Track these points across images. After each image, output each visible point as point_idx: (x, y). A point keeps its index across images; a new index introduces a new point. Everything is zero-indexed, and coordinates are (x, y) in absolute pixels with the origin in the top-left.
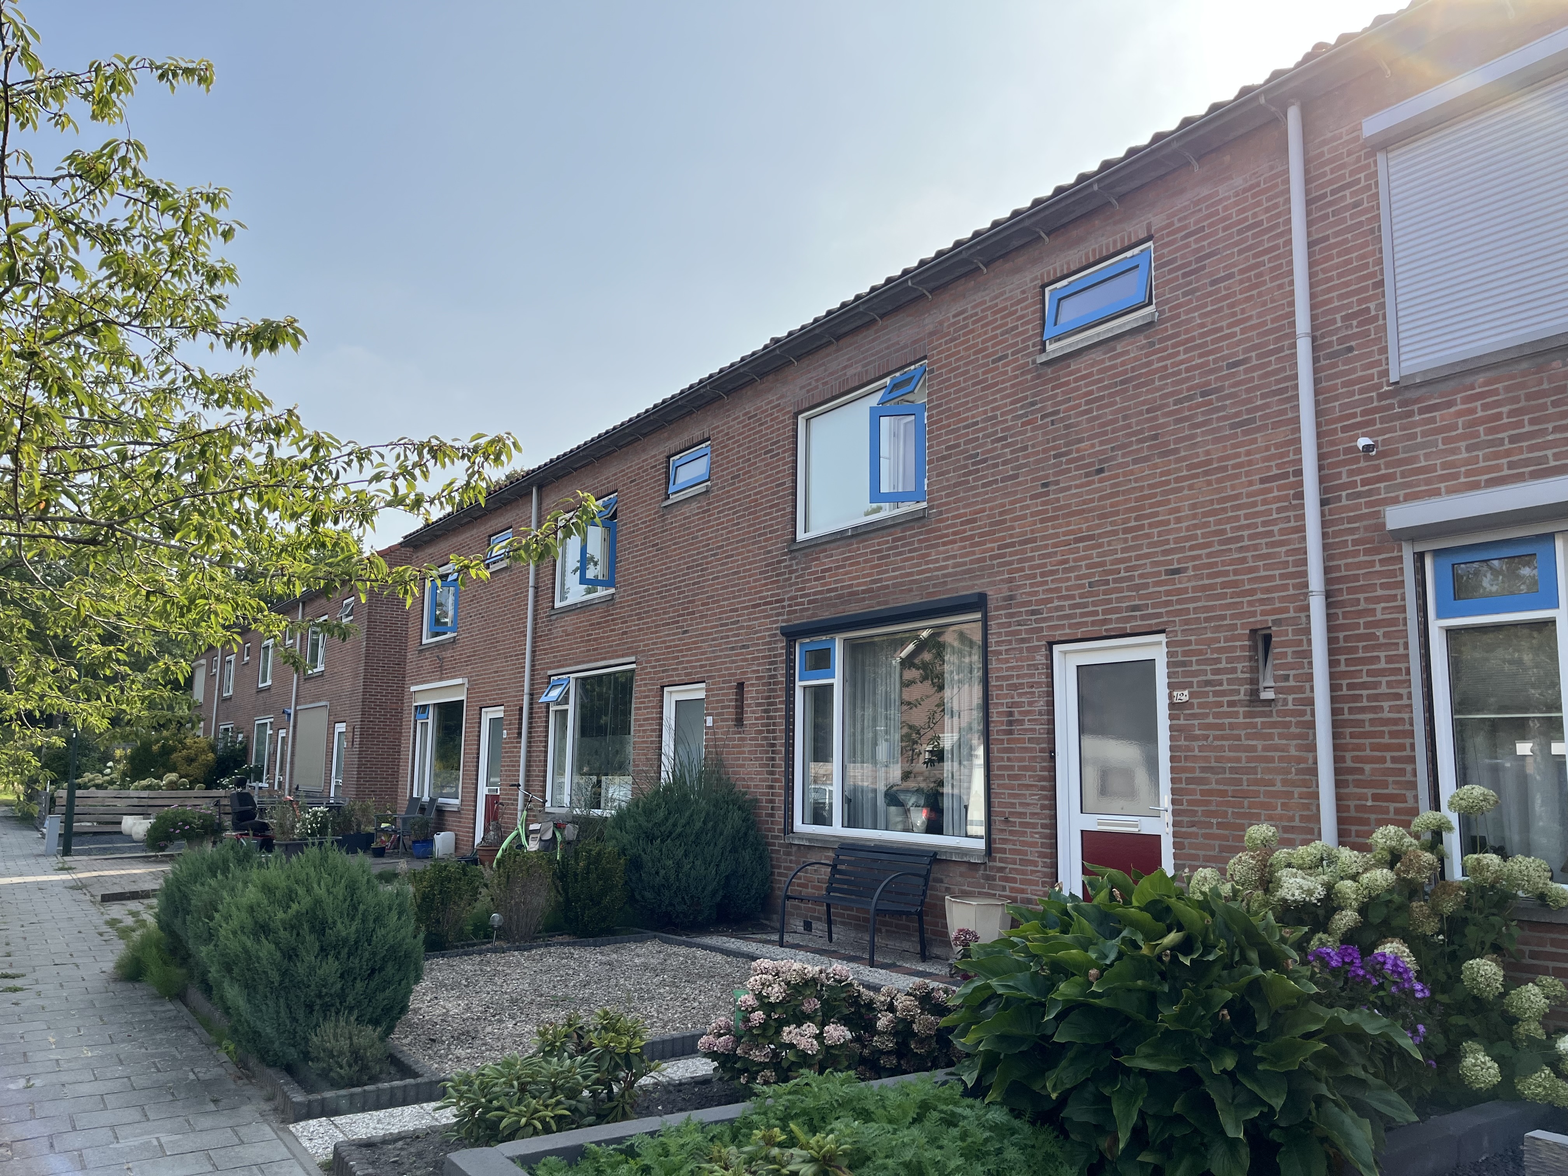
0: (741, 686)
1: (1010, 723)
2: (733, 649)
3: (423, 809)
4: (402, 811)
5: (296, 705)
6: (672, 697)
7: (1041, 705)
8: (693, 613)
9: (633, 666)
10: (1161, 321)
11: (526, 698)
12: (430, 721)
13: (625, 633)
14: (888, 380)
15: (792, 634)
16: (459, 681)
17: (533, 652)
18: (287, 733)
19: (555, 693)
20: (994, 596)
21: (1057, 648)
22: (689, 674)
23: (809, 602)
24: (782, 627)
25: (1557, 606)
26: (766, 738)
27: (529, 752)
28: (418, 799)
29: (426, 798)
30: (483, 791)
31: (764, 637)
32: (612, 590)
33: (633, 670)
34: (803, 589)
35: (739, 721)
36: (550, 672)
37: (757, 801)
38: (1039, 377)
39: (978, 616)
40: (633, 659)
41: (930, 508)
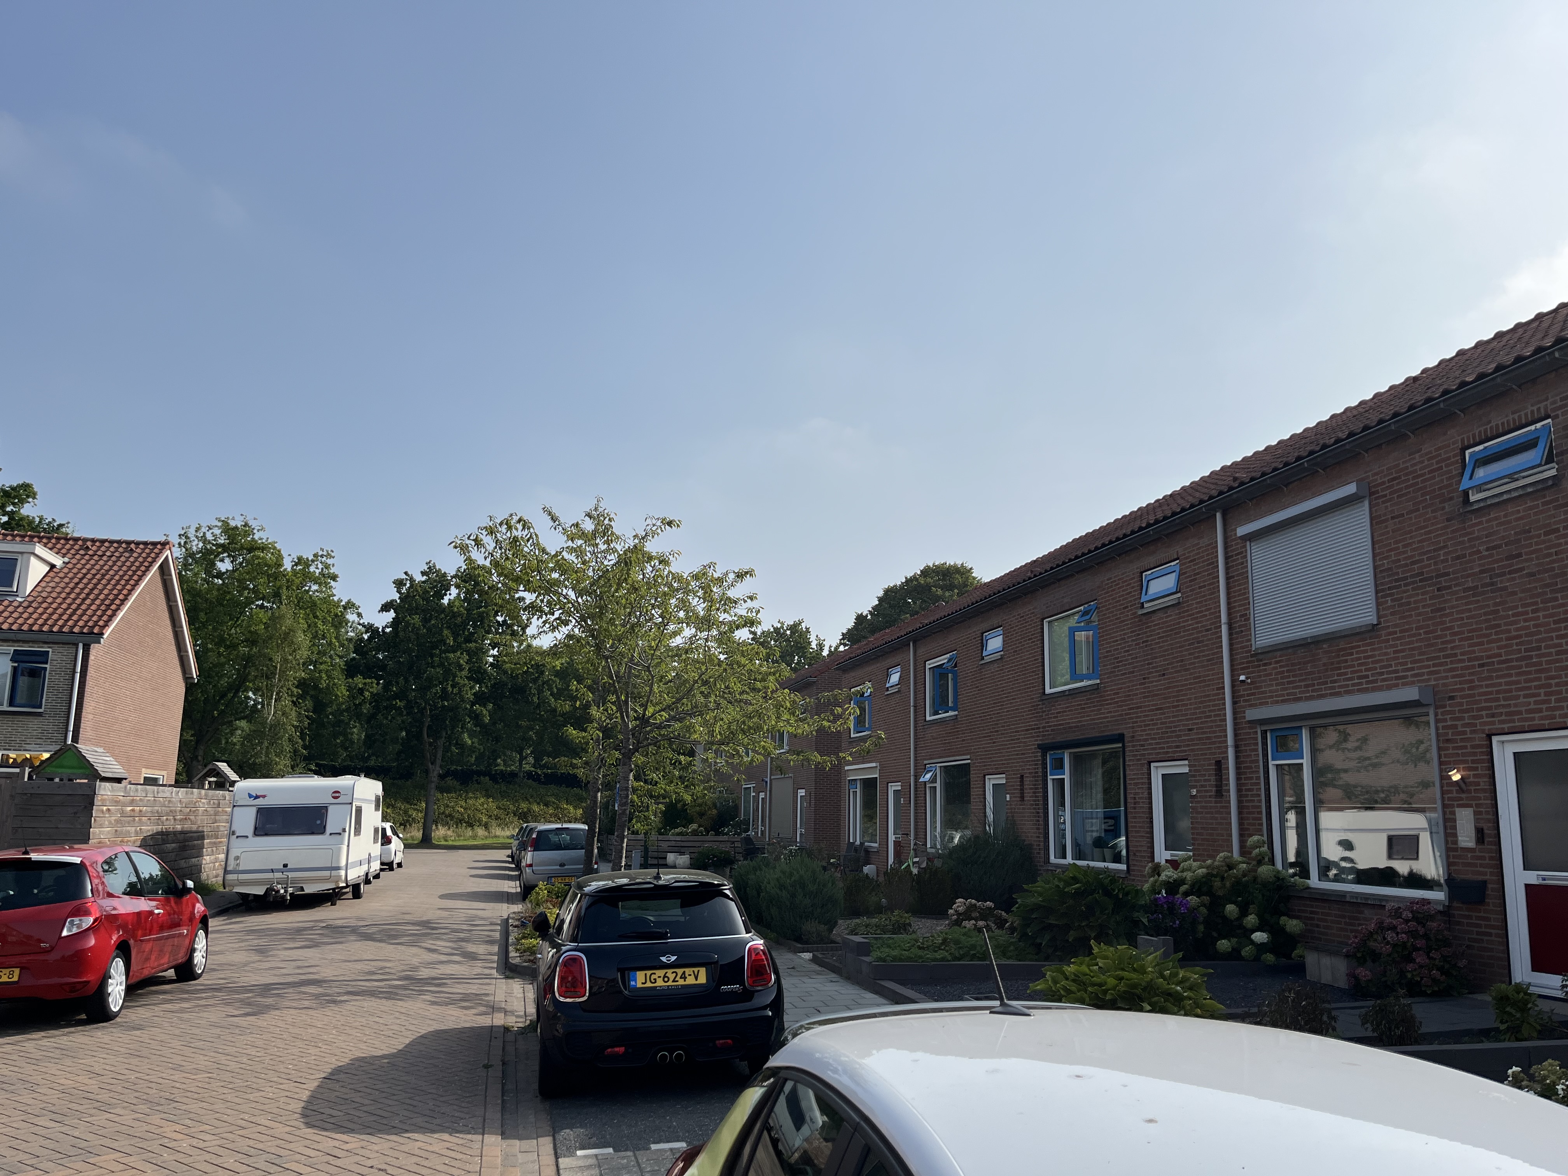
0: (1022, 777)
1: (1135, 803)
2: (1017, 754)
3: (856, 850)
4: (843, 853)
5: (771, 775)
6: (991, 782)
7: (1146, 795)
8: (997, 731)
9: (969, 761)
10: (1183, 602)
11: (912, 778)
12: (858, 790)
13: (963, 740)
14: (1082, 608)
15: (1045, 749)
16: (874, 765)
17: (915, 748)
18: (766, 795)
19: (928, 776)
20: (1128, 735)
21: (1152, 765)
22: (997, 768)
23: (1052, 730)
24: (1038, 745)
25: (1303, 758)
26: (1035, 809)
27: (916, 813)
28: (853, 843)
29: (858, 843)
30: (892, 838)
31: (1031, 749)
32: (956, 713)
33: (969, 764)
34: (1048, 722)
35: (1022, 798)
36: (926, 762)
37: (1031, 845)
38: (1140, 621)
39: (1120, 745)
40: (968, 757)
41: (1101, 683)
